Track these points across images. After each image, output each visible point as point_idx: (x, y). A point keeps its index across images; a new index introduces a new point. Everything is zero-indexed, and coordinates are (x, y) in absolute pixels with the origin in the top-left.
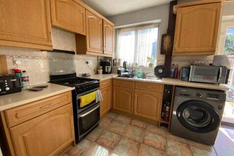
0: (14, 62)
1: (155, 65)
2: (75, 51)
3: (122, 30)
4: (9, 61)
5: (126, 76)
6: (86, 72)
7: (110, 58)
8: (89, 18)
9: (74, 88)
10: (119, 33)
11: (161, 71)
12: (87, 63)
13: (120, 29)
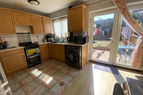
0: (4, 39)
1: (68, 37)
2: (30, 32)
3: (55, 20)
4: (2, 39)
5: (53, 42)
6: (36, 41)
7: (51, 34)
8: (33, 18)
9: (24, 47)
10: (54, 21)
11: (69, 39)
12: (38, 37)
13: (54, 20)
